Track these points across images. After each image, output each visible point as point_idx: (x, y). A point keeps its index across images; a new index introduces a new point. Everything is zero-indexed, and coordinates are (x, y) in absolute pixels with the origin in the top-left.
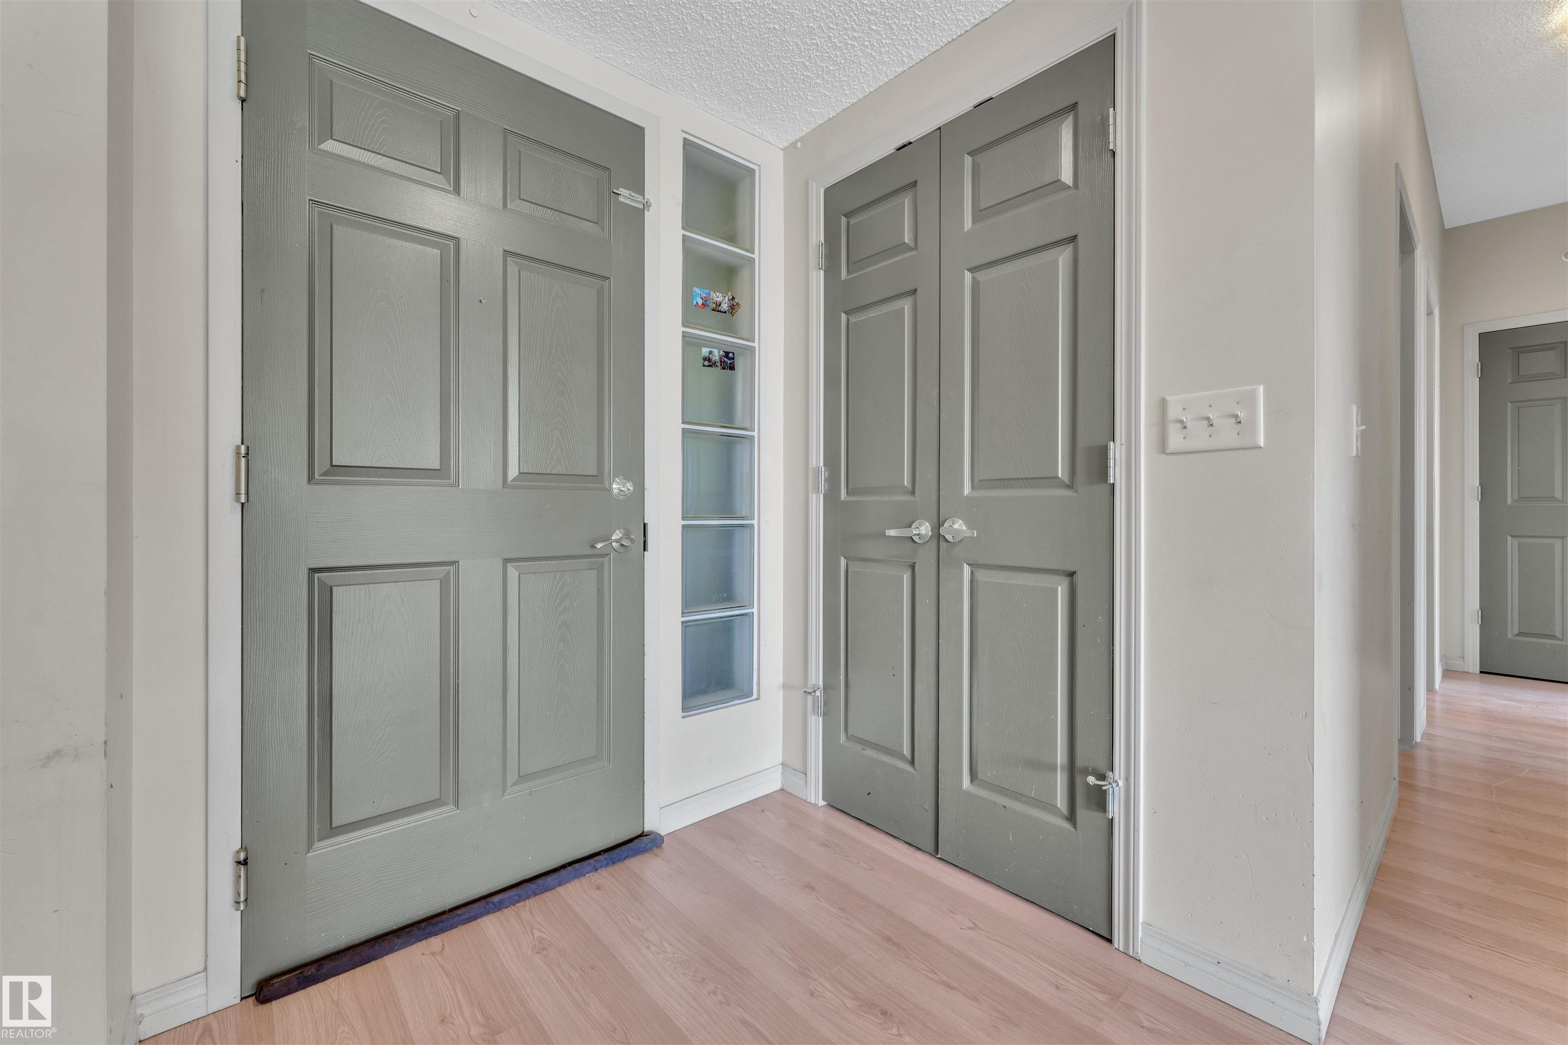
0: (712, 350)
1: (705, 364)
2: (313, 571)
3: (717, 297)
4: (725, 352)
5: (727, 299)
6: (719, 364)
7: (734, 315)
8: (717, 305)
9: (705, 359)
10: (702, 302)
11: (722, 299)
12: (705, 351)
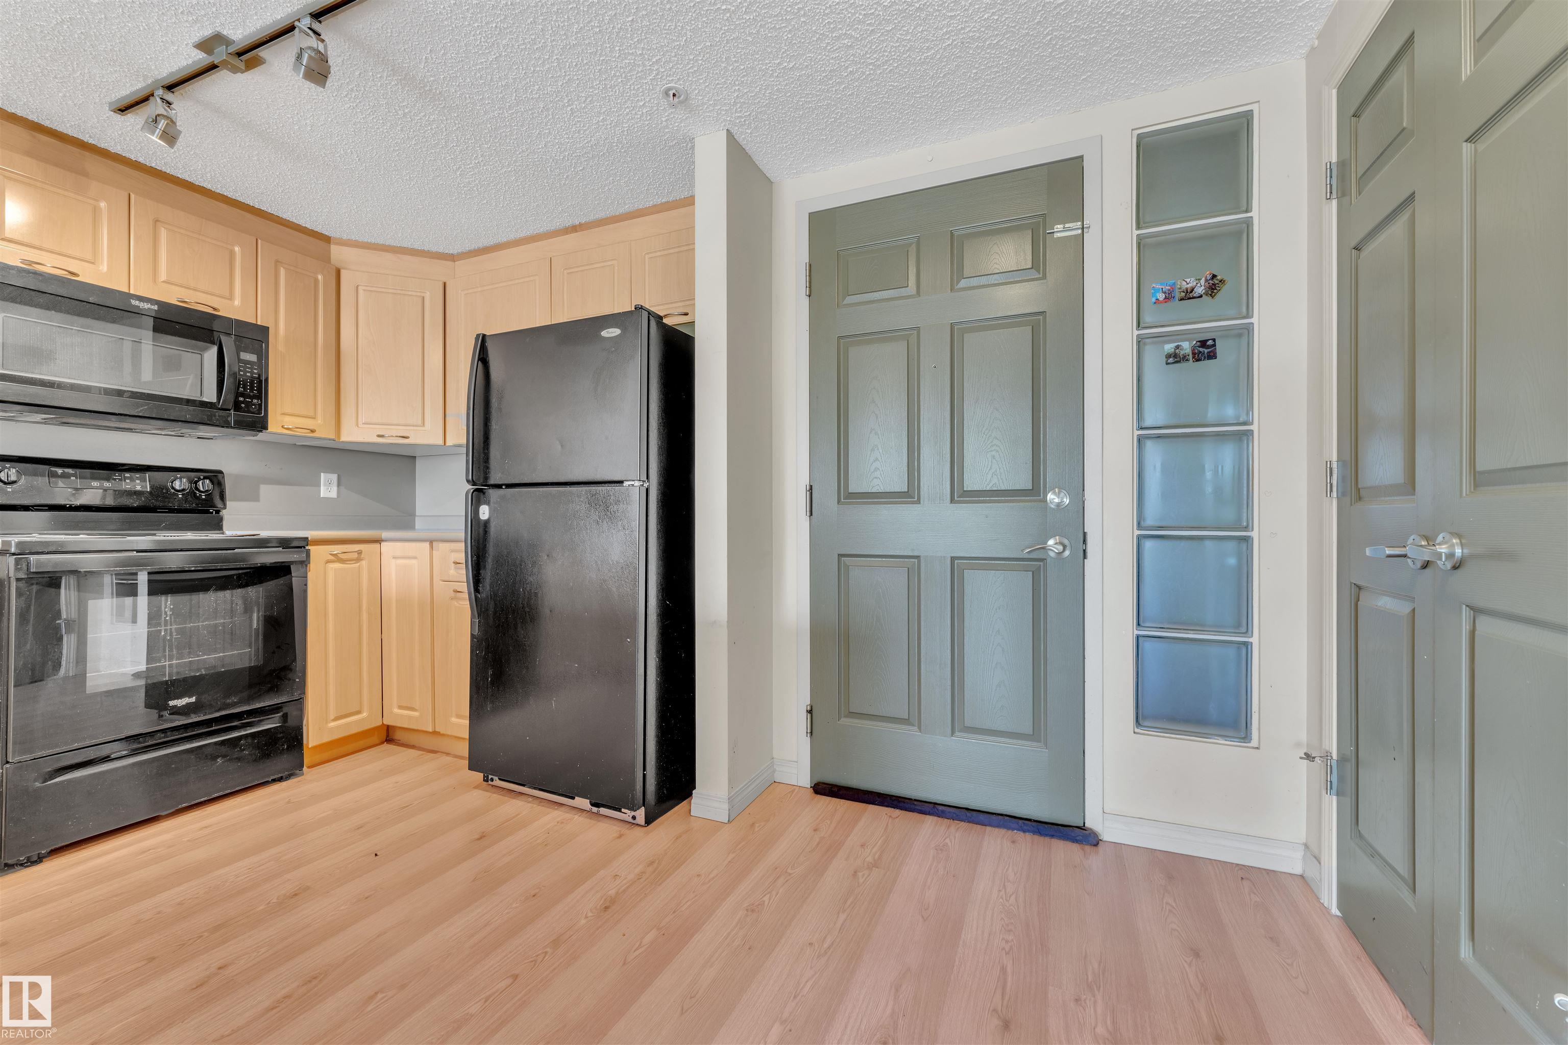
0: (1179, 344)
1: (1169, 361)
2: (840, 556)
3: (1188, 284)
4: (1199, 341)
5: (1203, 282)
6: (1191, 357)
7: (1215, 295)
8: (1187, 292)
9: (1168, 356)
10: (1164, 297)
11: (1195, 283)
12: (1169, 348)
